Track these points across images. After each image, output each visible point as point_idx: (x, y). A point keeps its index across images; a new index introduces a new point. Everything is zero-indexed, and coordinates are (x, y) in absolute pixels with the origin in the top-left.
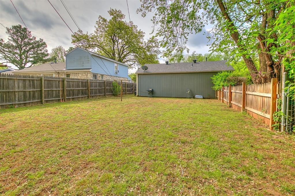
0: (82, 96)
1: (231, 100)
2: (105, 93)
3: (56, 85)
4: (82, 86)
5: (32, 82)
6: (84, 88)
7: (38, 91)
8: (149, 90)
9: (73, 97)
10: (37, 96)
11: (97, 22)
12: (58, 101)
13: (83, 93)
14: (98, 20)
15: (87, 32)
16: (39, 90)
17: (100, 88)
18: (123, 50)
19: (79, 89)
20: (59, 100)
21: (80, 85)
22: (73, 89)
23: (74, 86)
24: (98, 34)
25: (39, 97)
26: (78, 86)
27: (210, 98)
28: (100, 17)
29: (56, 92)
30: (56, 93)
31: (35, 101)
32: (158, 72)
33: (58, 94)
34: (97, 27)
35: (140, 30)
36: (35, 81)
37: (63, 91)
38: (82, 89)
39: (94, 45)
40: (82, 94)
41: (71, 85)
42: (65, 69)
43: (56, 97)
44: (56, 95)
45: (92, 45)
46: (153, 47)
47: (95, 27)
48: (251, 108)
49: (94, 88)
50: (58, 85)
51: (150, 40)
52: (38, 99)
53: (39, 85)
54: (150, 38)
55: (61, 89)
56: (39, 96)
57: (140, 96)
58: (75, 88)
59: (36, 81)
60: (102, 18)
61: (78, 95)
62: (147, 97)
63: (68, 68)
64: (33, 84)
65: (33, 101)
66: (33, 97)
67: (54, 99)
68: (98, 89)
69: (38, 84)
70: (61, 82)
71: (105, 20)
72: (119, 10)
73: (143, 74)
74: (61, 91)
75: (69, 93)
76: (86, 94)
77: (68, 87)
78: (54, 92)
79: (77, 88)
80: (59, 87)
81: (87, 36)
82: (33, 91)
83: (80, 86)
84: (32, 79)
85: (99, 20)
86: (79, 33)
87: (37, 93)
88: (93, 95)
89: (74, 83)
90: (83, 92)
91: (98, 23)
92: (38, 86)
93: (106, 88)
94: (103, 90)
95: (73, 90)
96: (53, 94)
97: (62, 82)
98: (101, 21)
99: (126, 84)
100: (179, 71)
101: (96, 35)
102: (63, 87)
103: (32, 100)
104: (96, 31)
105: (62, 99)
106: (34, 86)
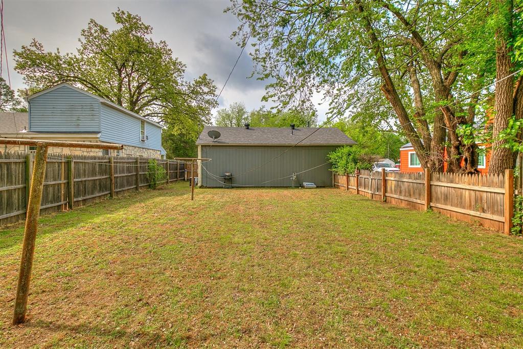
0: (100, 194)
1: (385, 191)
2: (137, 183)
3: (53, 173)
4: (101, 173)
5: (6, 169)
6: (103, 176)
7: (19, 189)
8: (226, 175)
9: (85, 198)
10: (17, 201)
11: (84, 31)
12: (58, 209)
13: (103, 185)
14: (86, 28)
15: (58, 49)
16: (21, 186)
17: (130, 174)
18: (140, 94)
19: (94, 180)
20: (59, 207)
21: (97, 169)
22: (84, 179)
23: (87, 173)
24: (85, 56)
25: (20, 204)
26: (94, 174)
27: (324, 187)
28: (92, 22)
29: (54, 189)
30: (54, 192)
31: (12, 214)
32: (240, 142)
33: (58, 192)
34: (84, 41)
35: (176, 59)
36: (13, 167)
37: (66, 185)
38: (100, 177)
39: (72, 79)
40: (101, 190)
41: (82, 171)
42: (24, 131)
43: (54, 200)
44: (54, 195)
45: (68, 76)
46: (205, 93)
47: (79, 40)
48: (446, 204)
49: (120, 175)
50: (58, 173)
51: (200, 80)
52: (19, 210)
53: (22, 175)
54: (200, 78)
55: (63, 181)
56: (20, 201)
57: (206, 187)
58: (88, 177)
59: (16, 166)
60: (96, 25)
61: (92, 193)
62: (222, 188)
63: (33, 129)
64: (8, 174)
65: (8, 215)
66: (8, 205)
67: (50, 205)
68: (126, 176)
69: (19, 174)
70: (63, 164)
71: (103, 31)
72: (137, 16)
73: (212, 146)
74: (63, 186)
75: (78, 190)
76: (106, 190)
77: (75, 175)
78: (51, 189)
79: (92, 176)
80: (59, 178)
81: (58, 58)
82: (8, 191)
83: (97, 171)
84: (7, 161)
85: (90, 28)
86: (34, 49)
87: (17, 194)
88: (118, 190)
89: (87, 165)
90: (102, 183)
91: (87, 34)
92: (19, 176)
93: (140, 173)
94: (134, 178)
95: (85, 181)
96: (47, 195)
97: (65, 166)
98: (93, 31)
99: (167, 163)
100: (276, 143)
101: (79, 57)
102: (68, 177)
103: (5, 213)
104: (82, 49)
105: (66, 204)
106: (9, 177)
